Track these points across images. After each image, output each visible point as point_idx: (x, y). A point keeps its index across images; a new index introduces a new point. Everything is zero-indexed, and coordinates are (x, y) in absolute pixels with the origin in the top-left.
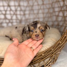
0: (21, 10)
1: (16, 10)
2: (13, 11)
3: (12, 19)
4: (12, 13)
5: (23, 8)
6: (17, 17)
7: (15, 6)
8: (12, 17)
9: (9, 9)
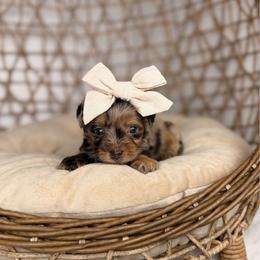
0: (65, 69)
1: (48, 70)
2: (36, 71)
3: (32, 101)
4: (33, 77)
5: (73, 63)
6: (51, 93)
7: (44, 54)
8: (32, 93)
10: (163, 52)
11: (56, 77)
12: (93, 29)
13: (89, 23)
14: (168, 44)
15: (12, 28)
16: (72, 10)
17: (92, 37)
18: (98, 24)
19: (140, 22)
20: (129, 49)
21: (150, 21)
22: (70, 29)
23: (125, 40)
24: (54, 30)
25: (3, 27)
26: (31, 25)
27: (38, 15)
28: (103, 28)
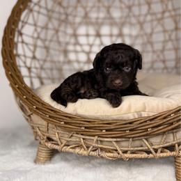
7: (111, 36)
9: (98, 42)
12: (142, 19)
13: (139, 16)
15: (94, 20)
16: (130, 8)
17: (141, 24)
18: (146, 15)
19: (173, 13)
20: (165, 31)
22: (128, 20)
23: (163, 26)
24: (118, 21)
25: (88, 20)
26: (105, 18)
27: (108, 12)
28: (149, 18)
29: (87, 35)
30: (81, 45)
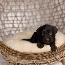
1: (22, 20)
2: (19, 20)
3: (18, 27)
4: (19, 22)
5: (28, 18)
6: (23, 25)
7: (21, 16)
8: (19, 26)
9: (16, 19)
10: (49, 15)
11: (24, 22)
12: (32, 10)
13: (31, 9)
14: (50, 13)
16: (27, 6)
17: (32, 12)
18: (33, 9)
19: (43, 8)
20: (41, 15)
21: (46, 8)
22: (27, 10)
23: (40, 13)
24: (23, 11)
26: (18, 10)
27: (19, 7)
28: (35, 10)
29: (12, 17)
30: (9, 21)
